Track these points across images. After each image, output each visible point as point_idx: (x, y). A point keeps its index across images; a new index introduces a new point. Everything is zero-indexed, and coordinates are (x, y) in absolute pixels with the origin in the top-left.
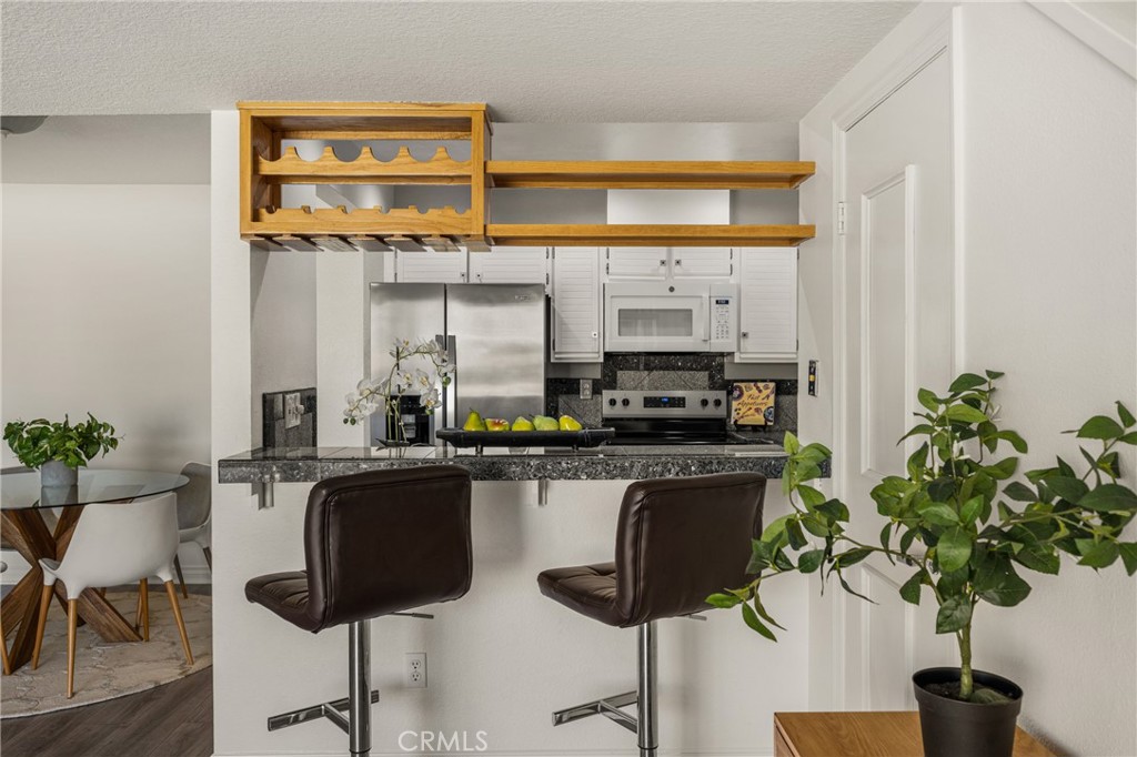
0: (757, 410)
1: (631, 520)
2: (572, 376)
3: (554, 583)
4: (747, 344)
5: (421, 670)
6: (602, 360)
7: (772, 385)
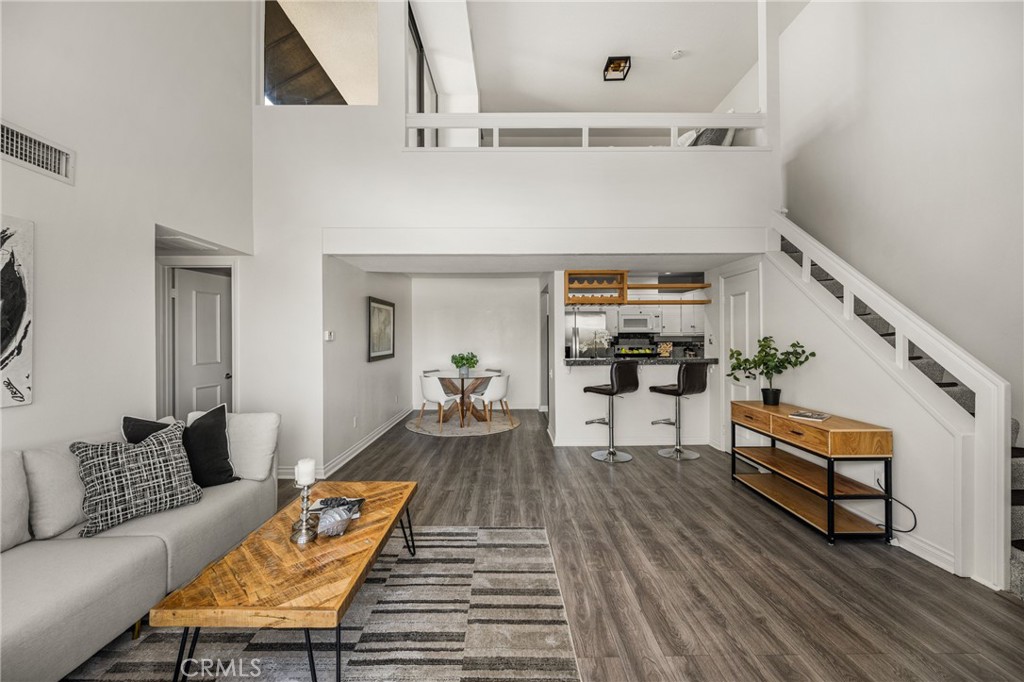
4: (664, 330)
7: (672, 343)
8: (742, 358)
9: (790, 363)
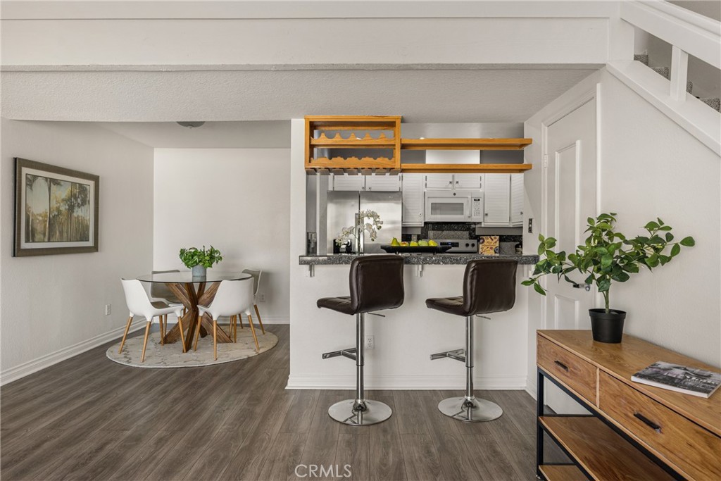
0: (491, 248)
1: (470, 274)
2: (409, 233)
3: (432, 303)
4: (487, 219)
5: (372, 342)
6: (423, 225)
7: (498, 237)
8: (556, 250)
9: (642, 259)
